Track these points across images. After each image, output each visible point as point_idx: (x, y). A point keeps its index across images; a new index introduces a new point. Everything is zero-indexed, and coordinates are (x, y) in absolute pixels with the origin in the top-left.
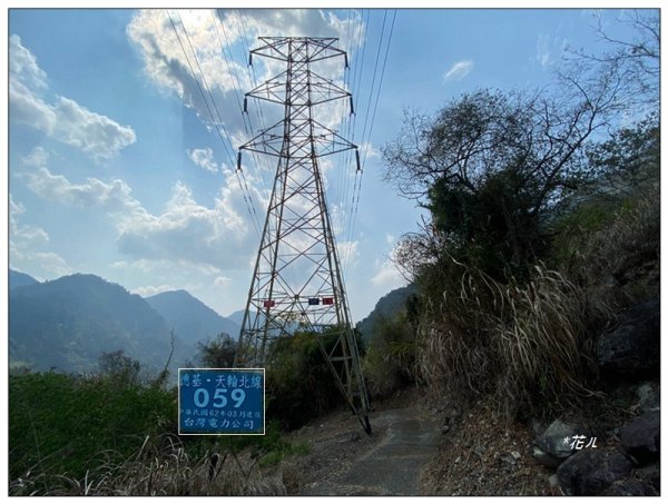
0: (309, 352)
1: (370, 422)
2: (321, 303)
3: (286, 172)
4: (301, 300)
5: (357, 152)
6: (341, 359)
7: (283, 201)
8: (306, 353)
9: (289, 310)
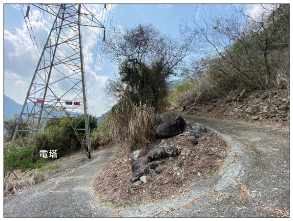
0: (68, 126)
1: (91, 154)
2: (73, 104)
3: (60, 27)
4: (61, 101)
5: (105, 31)
6: (83, 129)
7: (57, 45)
8: (66, 126)
9: (54, 105)
